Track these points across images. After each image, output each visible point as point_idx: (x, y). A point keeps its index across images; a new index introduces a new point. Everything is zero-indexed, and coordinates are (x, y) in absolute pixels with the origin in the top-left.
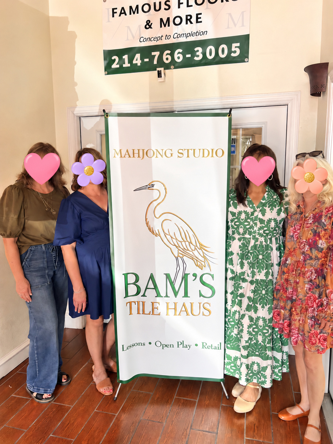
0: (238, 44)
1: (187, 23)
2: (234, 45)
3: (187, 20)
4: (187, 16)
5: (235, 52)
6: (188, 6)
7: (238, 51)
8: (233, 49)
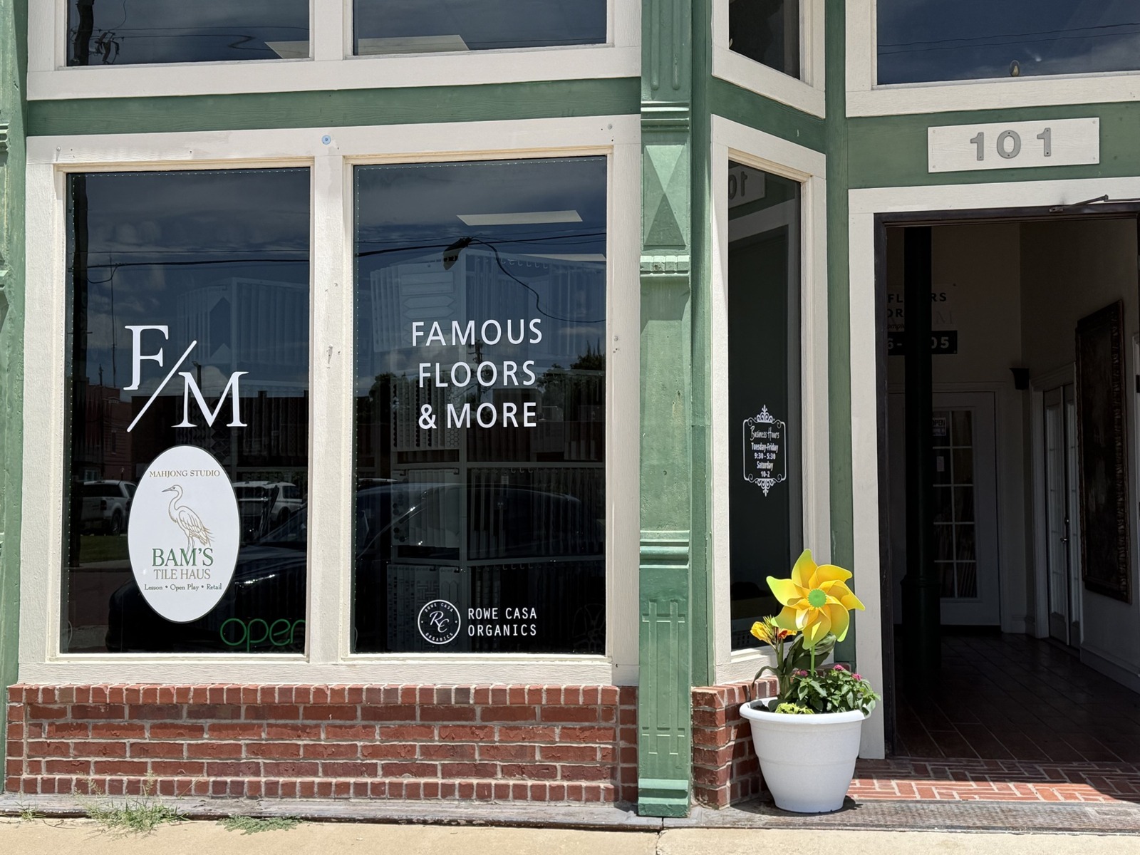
0: (947, 338)
1: (897, 316)
2: (943, 338)
3: (897, 314)
4: (897, 310)
5: (944, 344)
6: (898, 301)
7: (947, 344)
8: (943, 342)
